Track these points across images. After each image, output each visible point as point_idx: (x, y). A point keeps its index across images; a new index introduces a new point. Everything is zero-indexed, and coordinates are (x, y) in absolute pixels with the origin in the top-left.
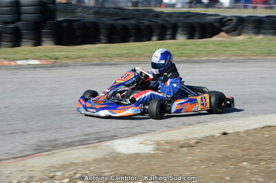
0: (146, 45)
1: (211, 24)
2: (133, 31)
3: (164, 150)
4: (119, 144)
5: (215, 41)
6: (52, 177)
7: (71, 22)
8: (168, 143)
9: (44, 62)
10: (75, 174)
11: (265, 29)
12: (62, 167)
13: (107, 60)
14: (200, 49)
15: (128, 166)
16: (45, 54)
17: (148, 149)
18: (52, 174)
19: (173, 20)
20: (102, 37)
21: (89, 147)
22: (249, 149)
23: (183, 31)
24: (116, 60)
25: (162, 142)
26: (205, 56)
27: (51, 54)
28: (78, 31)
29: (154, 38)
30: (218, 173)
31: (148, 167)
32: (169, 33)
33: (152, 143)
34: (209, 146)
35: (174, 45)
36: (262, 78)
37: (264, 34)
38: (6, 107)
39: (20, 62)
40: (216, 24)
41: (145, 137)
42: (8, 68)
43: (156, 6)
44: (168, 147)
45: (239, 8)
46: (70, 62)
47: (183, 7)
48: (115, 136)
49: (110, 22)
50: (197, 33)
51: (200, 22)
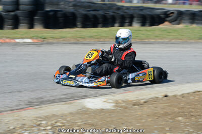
0: (110, 30)
1: (158, 16)
2: (101, 19)
3: (121, 107)
4: (89, 102)
5: (161, 28)
6: (39, 125)
7: (56, 12)
8: (124, 102)
9: (36, 41)
10: (56, 123)
11: (198, 20)
12: (47, 118)
13: (81, 40)
14: (150, 34)
15: (95, 118)
16: (36, 35)
17: (109, 106)
18: (39, 123)
19: (131, 12)
20: (78, 23)
21: (66, 104)
22: (183, 108)
23: (138, 20)
24: (88, 41)
25: (120, 101)
26: (153, 39)
27: (40, 35)
28: (61, 18)
29: (117, 25)
30: (161, 125)
31: (109, 119)
32: (127, 21)
33: (111, 101)
34: (154, 105)
36: (195, 56)
37: (197, 23)
38: (7, 73)
39: (18, 41)
40: (162, 16)
41: (108, 97)
42: (9, 44)
43: (118, 2)
44: (124, 105)
45: (179, 4)
46: (55, 41)
47: (138, 3)
48: (86, 96)
49: (84, 12)
50: (148, 22)
51: (150, 14)
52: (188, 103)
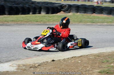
0: (26, 16)
1: (57, 8)
3: (21, 69)
8: (24, 65)
11: (80, 10)
14: (51, 19)
17: (13, 69)
19: (40, 5)
20: (6, 12)
22: (63, 69)
23: (44, 10)
25: (21, 65)
26: (52, 22)
29: (31, 13)
32: (37, 11)
33: (15, 65)
34: (45, 67)
35: (39, 16)
37: (80, 12)
40: (59, 7)
41: (14, 62)
44: (24, 67)
49: (10, 5)
50: (50, 11)
51: (52, 6)
52: (67, 65)
